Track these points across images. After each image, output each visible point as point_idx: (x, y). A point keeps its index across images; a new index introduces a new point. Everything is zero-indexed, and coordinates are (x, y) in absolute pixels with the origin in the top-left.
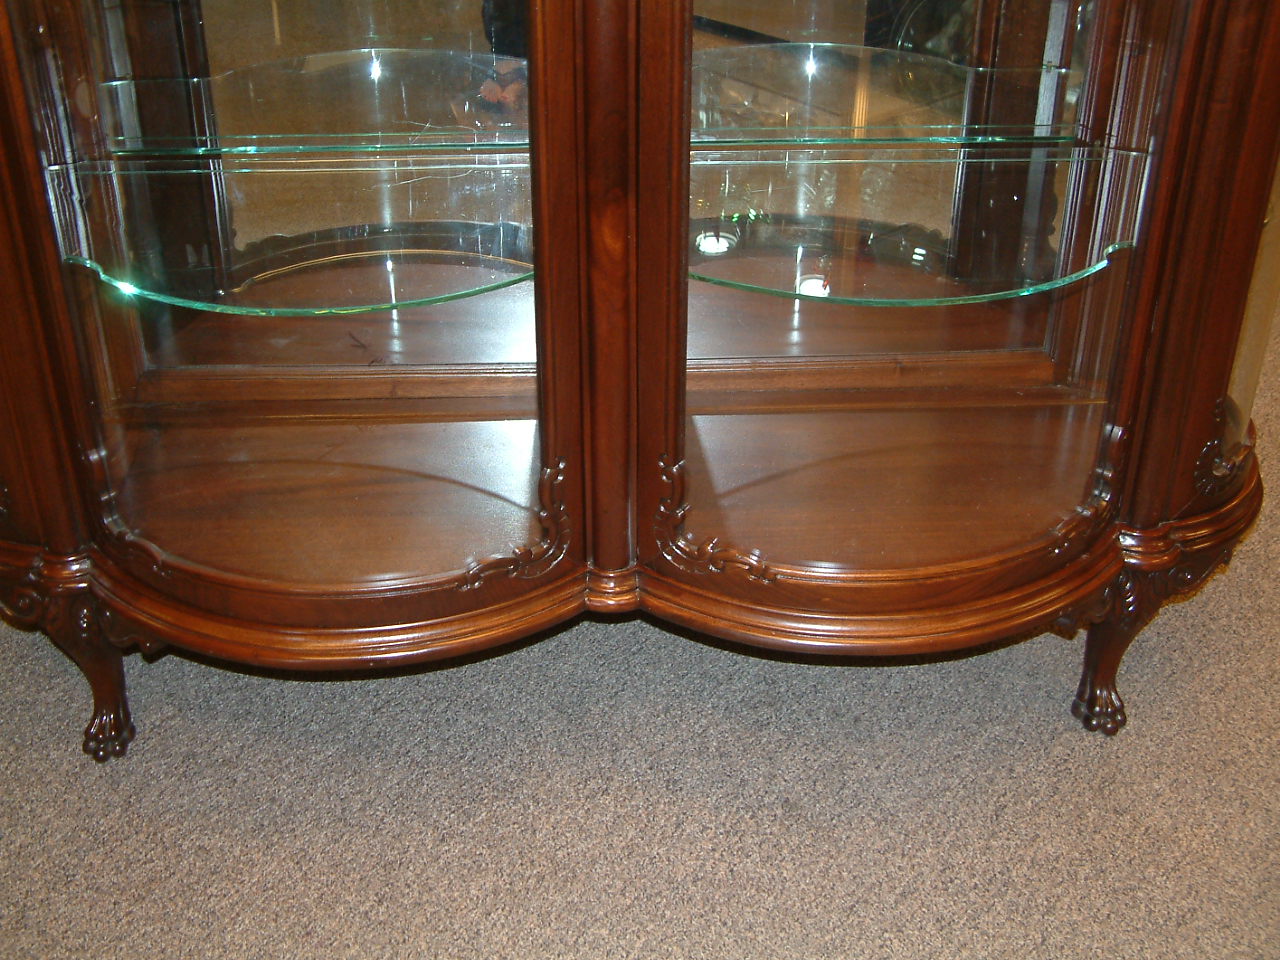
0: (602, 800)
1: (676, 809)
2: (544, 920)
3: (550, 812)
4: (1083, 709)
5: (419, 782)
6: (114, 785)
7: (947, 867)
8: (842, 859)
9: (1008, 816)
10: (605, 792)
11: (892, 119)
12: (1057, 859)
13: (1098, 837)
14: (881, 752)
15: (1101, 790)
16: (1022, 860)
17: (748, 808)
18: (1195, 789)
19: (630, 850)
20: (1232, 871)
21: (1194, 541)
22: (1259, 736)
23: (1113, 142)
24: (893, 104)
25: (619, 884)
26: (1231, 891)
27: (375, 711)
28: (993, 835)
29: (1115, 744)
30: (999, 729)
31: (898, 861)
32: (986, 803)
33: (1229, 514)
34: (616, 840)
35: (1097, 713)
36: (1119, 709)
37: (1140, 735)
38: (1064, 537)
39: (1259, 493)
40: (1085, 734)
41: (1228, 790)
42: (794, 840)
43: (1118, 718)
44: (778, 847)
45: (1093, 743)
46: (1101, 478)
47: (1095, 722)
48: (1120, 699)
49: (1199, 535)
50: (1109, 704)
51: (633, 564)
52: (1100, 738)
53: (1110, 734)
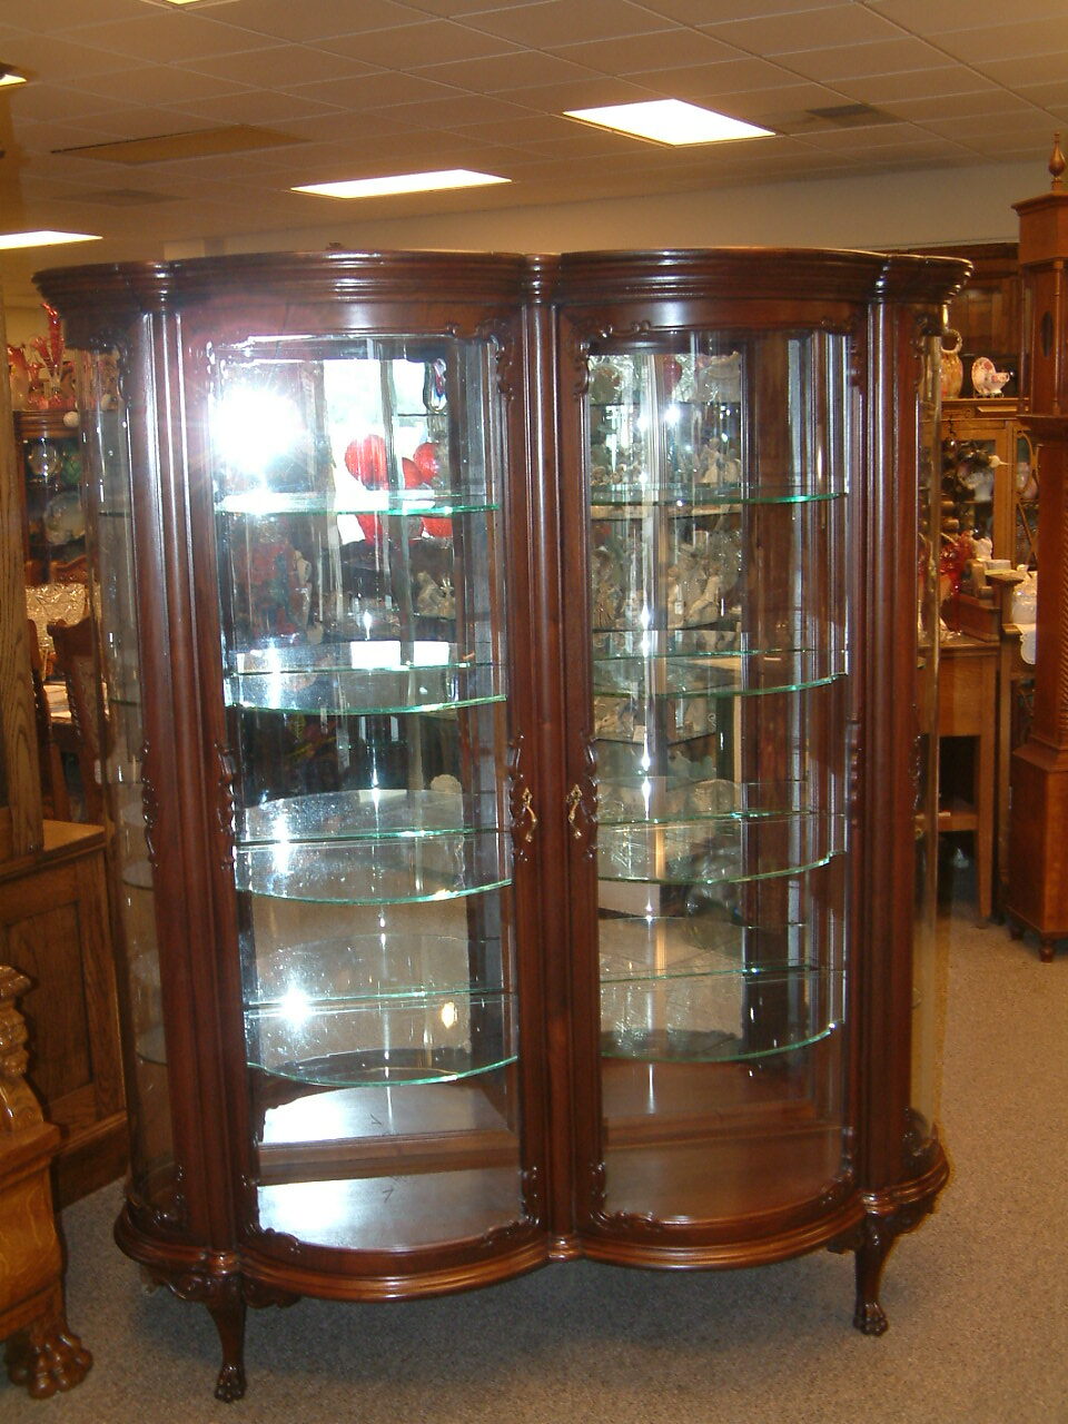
0: (563, 1395)
1: (611, 1396)
3: (531, 1404)
4: (861, 1322)
5: (443, 1397)
6: (241, 1414)
7: (784, 1410)
8: (718, 1412)
9: (818, 1382)
10: (564, 1391)
11: (685, 962)
12: (851, 1401)
13: (876, 1388)
14: (735, 1356)
15: (875, 1364)
16: (830, 1403)
17: (655, 1391)
18: (933, 1359)
20: (958, 1398)
21: (909, 1196)
22: (973, 1329)
23: (832, 967)
24: (683, 951)
26: (959, 1409)
27: (403, 1361)
28: (811, 1392)
29: (882, 1340)
30: (807, 1338)
31: (754, 1410)
32: (804, 1376)
33: (928, 1179)
34: (576, 1414)
35: (869, 1321)
36: (883, 1319)
37: (897, 1334)
38: (828, 1194)
39: (945, 1168)
40: (863, 1336)
41: (954, 1358)
42: (688, 1405)
43: (883, 1324)
44: (678, 1410)
45: (868, 1340)
46: (845, 1160)
47: (868, 1329)
48: (882, 1312)
49: (910, 1192)
50: (874, 1313)
51: (575, 1232)
52: (872, 1338)
53: (878, 1334)
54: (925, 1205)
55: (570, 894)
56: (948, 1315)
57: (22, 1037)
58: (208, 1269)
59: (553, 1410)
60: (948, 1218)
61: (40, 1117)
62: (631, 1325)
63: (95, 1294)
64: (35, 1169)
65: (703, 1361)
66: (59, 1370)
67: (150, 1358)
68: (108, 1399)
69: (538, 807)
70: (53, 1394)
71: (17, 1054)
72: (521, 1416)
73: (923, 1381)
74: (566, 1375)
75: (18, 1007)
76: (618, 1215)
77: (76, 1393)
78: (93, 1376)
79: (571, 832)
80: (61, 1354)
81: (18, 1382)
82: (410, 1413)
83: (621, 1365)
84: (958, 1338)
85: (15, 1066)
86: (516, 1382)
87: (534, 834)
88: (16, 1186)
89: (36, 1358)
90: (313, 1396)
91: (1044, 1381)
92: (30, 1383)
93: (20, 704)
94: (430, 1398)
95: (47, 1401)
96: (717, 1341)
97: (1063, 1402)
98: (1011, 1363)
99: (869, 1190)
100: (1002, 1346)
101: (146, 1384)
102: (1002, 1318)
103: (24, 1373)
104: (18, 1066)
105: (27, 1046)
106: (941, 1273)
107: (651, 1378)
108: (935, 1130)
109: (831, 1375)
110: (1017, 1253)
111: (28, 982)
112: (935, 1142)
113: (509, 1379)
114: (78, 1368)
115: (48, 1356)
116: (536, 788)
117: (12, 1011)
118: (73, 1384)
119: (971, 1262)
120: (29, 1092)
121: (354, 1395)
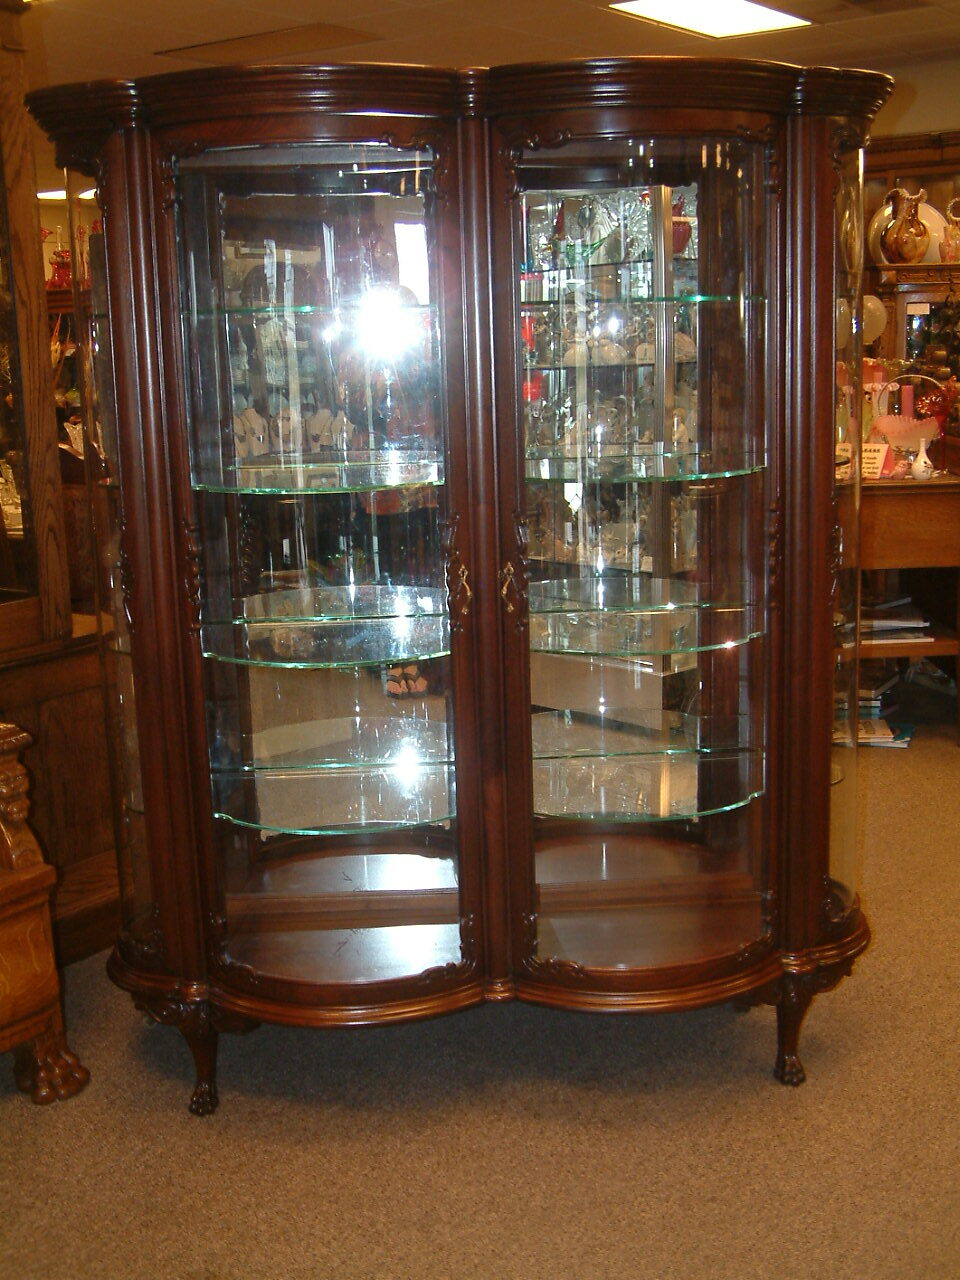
0: (496, 1124)
1: (540, 1126)
2: (467, 1173)
3: (467, 1130)
4: (780, 1073)
5: (390, 1120)
6: (210, 1126)
7: (696, 1144)
8: (635, 1143)
9: (733, 1123)
10: (499, 1120)
12: (759, 1139)
13: (784, 1130)
14: (660, 1098)
15: (788, 1109)
16: (739, 1140)
17: (581, 1124)
18: (843, 1108)
19: (514, 1144)
20: (859, 1141)
21: (828, 958)
22: (885, 1083)
25: (509, 1158)
26: (858, 1149)
27: (360, 1089)
28: (724, 1130)
29: (799, 1090)
30: (730, 1086)
31: (668, 1143)
32: (720, 1117)
33: (848, 943)
34: (506, 1140)
35: (788, 1073)
36: (801, 1070)
37: (814, 1085)
38: (745, 950)
39: (866, 934)
40: (781, 1086)
41: (862, 1107)
42: (608, 1137)
43: (801, 1076)
44: (599, 1140)
45: (785, 1090)
46: (765, 921)
47: (786, 1079)
48: (799, 1063)
49: (830, 956)
50: (793, 1065)
51: (510, 976)
52: (790, 1088)
53: (796, 1085)
54: (844, 967)
55: (504, 663)
56: (865, 1071)
57: (24, 787)
58: (182, 997)
59: (485, 1136)
60: (881, 990)
61: (40, 858)
62: (571, 1068)
63: (104, 1025)
64: (33, 903)
65: (629, 1101)
66: (59, 1081)
67: (139, 1077)
68: (97, 1108)
69: (474, 581)
70: (53, 1101)
71: (20, 802)
72: (455, 1140)
73: (829, 1125)
74: (503, 1107)
75: (21, 761)
76: (547, 961)
77: (72, 1102)
78: (89, 1090)
79: (504, 606)
80: (60, 1068)
81: (24, 1091)
82: (358, 1132)
83: (554, 1101)
84: (870, 1091)
85: (17, 811)
86: (458, 1111)
87: (470, 607)
88: (16, 917)
89: (37, 1070)
90: (274, 1114)
91: (943, 1129)
92: (32, 1091)
93: (50, 505)
94: (378, 1121)
95: (46, 1107)
96: (646, 1085)
97: (956, 1148)
98: (915, 1114)
99: (788, 950)
100: (909, 1099)
101: (133, 1098)
102: (914, 1076)
103: (29, 1083)
104: (19, 812)
105: (29, 794)
106: (866, 1036)
107: (579, 1113)
108: (858, 900)
109: (745, 1117)
110: (940, 1021)
111: (30, 738)
112: (857, 911)
113: (452, 1109)
114: (76, 1082)
115: (49, 1069)
116: (472, 566)
117: (15, 763)
118: (70, 1095)
119: (896, 1027)
120: (31, 837)
121: (312, 1115)
